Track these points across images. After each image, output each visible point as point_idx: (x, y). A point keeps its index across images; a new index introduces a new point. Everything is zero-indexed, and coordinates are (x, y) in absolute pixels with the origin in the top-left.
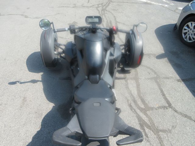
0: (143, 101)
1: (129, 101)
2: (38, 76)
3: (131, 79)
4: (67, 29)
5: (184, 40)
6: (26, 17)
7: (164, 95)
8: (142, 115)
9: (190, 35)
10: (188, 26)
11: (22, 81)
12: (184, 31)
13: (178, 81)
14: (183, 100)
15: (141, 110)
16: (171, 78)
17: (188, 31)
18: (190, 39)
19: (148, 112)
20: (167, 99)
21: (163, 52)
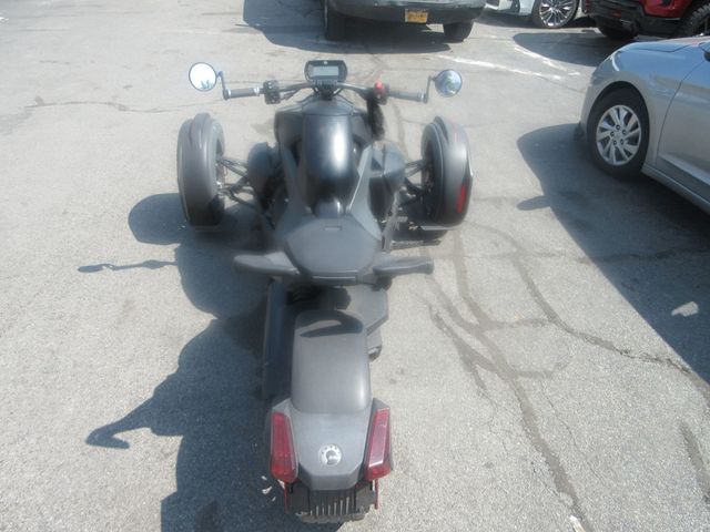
0: (474, 308)
1: (434, 309)
2: (166, 252)
3: (443, 258)
4: (257, 90)
5: (604, 161)
6: (123, 108)
7: (536, 294)
8: (469, 339)
9: (618, 145)
10: (609, 120)
11: (118, 264)
12: (600, 136)
13: (581, 261)
14: (591, 304)
15: (468, 328)
16: (561, 253)
17: (612, 134)
18: (619, 157)
19: (489, 334)
20: (545, 303)
21: (542, 194)
